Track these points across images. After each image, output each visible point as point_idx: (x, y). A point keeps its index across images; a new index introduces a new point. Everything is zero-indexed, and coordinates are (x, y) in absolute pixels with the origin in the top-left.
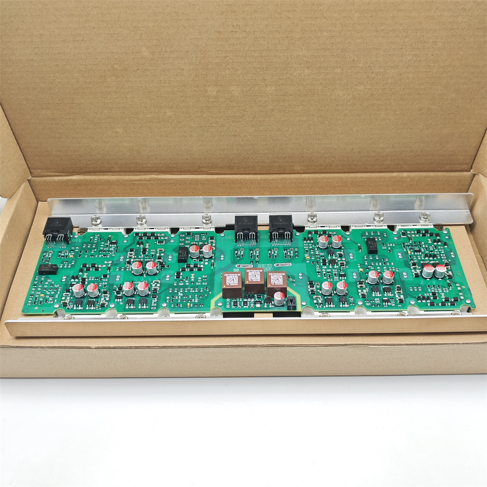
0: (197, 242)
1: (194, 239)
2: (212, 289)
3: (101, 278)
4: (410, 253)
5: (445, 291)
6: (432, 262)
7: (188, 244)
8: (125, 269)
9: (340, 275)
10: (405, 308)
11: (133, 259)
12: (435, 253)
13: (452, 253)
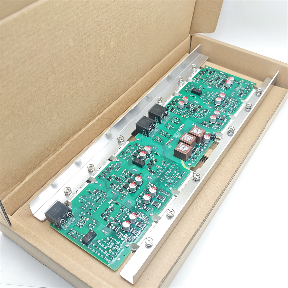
0: (132, 152)
1: (129, 153)
4: (210, 83)
5: (241, 87)
6: (221, 81)
7: (131, 157)
8: (125, 195)
9: (206, 112)
10: (241, 103)
11: (119, 188)
12: (217, 77)
13: (221, 73)
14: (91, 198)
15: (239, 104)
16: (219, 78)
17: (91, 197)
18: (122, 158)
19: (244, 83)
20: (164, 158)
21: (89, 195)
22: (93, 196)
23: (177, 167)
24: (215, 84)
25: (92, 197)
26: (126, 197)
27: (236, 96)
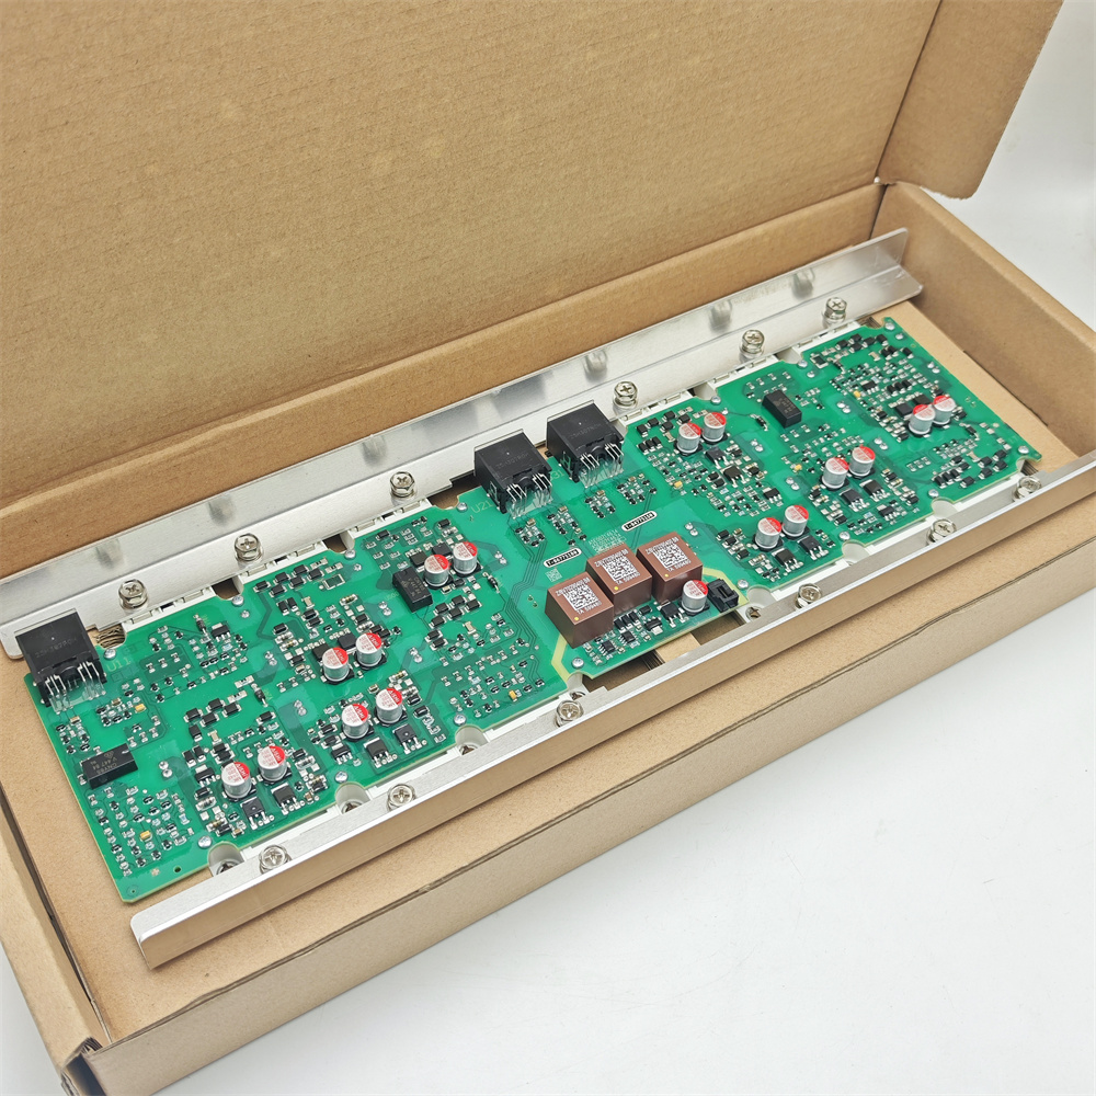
0: (416, 546)
1: (404, 543)
2: (534, 638)
3: (261, 728)
4: (858, 394)
5: (971, 447)
6: (909, 398)
7: (401, 560)
8: (300, 679)
9: (767, 496)
10: (927, 511)
11: (298, 647)
12: (902, 377)
13: (930, 366)
14: (192, 646)
15: (915, 511)
16: (905, 384)
17: (193, 642)
18: (371, 552)
19: (995, 436)
20: (510, 606)
21: (192, 635)
22: (202, 642)
23: (532, 657)
24: (875, 403)
25: (196, 645)
26: (302, 687)
27: (926, 479)
